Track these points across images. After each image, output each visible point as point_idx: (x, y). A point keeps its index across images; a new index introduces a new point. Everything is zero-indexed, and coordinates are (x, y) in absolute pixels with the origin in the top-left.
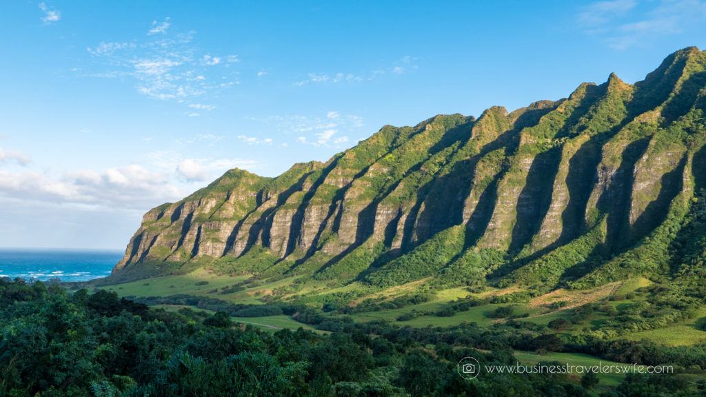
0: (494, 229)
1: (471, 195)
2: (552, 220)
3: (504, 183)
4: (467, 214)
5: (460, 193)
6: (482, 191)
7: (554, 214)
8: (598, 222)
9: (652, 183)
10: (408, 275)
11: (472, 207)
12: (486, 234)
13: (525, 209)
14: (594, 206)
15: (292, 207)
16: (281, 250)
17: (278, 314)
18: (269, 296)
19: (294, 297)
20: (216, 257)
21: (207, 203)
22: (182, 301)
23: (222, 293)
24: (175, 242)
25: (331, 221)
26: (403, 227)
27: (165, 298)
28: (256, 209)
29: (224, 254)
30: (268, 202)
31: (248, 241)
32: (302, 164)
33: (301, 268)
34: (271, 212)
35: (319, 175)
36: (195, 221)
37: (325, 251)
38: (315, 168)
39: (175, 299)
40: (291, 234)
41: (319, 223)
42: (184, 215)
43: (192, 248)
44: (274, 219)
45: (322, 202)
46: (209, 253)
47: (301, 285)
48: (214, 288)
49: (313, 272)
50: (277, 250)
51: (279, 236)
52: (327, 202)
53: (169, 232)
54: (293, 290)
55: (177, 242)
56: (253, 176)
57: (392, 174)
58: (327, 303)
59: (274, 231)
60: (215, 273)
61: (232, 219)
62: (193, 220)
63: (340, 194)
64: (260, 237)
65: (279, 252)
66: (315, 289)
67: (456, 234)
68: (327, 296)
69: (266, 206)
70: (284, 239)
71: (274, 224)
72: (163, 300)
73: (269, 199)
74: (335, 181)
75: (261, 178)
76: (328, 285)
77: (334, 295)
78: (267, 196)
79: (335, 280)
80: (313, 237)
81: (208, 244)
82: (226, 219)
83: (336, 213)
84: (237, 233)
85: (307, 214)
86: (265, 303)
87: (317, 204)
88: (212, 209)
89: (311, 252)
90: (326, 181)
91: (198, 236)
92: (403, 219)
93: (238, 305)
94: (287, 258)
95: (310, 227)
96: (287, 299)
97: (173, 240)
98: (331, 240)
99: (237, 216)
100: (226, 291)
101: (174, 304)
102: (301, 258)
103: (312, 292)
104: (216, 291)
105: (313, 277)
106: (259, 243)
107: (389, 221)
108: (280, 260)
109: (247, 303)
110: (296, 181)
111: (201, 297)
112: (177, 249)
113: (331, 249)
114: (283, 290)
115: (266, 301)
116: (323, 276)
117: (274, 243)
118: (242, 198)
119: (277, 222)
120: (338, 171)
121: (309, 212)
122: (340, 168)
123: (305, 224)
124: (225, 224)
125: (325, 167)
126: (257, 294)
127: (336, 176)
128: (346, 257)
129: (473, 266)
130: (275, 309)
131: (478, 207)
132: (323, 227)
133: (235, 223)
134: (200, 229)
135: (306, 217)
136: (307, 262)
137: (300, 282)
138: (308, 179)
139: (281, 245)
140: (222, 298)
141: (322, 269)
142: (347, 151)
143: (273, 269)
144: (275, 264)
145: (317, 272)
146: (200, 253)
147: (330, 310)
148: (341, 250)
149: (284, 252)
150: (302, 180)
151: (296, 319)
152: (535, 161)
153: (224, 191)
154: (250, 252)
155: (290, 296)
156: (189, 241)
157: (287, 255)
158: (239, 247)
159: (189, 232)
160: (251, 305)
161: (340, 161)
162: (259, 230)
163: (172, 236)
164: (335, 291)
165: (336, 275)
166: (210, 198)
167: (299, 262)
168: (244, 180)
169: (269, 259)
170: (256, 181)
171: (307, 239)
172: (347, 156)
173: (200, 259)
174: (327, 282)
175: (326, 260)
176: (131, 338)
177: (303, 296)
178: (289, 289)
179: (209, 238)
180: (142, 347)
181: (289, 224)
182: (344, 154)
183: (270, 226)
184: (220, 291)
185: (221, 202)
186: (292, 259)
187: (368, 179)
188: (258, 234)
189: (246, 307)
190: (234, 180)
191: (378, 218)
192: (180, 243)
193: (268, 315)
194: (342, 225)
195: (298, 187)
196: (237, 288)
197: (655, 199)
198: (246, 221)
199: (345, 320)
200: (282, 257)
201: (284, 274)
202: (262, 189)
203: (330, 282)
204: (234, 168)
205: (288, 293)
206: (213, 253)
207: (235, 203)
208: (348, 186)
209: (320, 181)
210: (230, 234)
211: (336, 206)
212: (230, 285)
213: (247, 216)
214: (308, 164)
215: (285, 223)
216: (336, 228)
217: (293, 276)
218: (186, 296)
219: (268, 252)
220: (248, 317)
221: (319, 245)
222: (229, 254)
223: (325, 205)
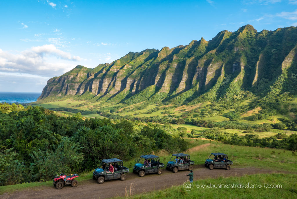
0: (164, 86)
1: (158, 75)
2: (182, 84)
3: (168, 72)
5: (154, 75)
6: (161, 74)
7: (183, 82)
8: (196, 85)
9: (213, 73)
10: (137, 101)
11: (158, 79)
12: (162, 88)
13: (174, 80)
14: (195, 80)
15: (99, 78)
16: (96, 92)
17: (95, 113)
18: (92, 108)
19: (100, 108)
20: (74, 95)
21: (70, 77)
22: (62, 110)
23: (76, 107)
24: (59, 90)
25: (112, 83)
26: (136, 85)
27: (57, 109)
28: (87, 79)
29: (76, 94)
30: (91, 77)
31: (84, 90)
32: (102, 64)
33: (103, 99)
34: (92, 80)
35: (108, 68)
36: (66, 83)
37: (110, 93)
38: (106, 66)
39: (60, 109)
40: (99, 87)
41: (108, 84)
42: (62, 81)
43: (65, 92)
44: (93, 82)
45: (109, 77)
46: (71, 93)
47: (102, 104)
48: (73, 105)
49: (106, 100)
50: (94, 93)
51: (95, 88)
52: (111, 77)
53: (57, 87)
54: (100, 106)
55: (60, 90)
56: (86, 68)
57: (132, 68)
58: (111, 110)
59: (93, 86)
60: (73, 100)
61: (79, 82)
62: (65, 82)
63: (115, 74)
64: (88, 88)
65: (95, 93)
66: (107, 105)
67: (153, 88)
68: (111, 108)
69: (90, 78)
70: (97, 89)
71: (93, 84)
72: (56, 109)
73: (91, 76)
74: (113, 70)
75: (89, 69)
76: (111, 104)
77: (113, 107)
78: (90, 75)
79: (114, 102)
80: (106, 89)
81: (71, 91)
82: (77, 82)
83: (114, 80)
84: (80, 87)
85: (104, 81)
86: (91, 110)
87: (108, 77)
88: (72, 79)
89: (106, 93)
90: (111, 70)
91: (67, 88)
92: (136, 83)
93: (82, 111)
94: (98, 95)
95: (105, 85)
96: (98, 109)
97: (58, 89)
98: (112, 89)
99: (80, 81)
100: (77, 106)
101: (60, 111)
102: (102, 95)
103: (106, 106)
104: (74, 106)
105: (107, 101)
106: (88, 90)
107: (131, 83)
108: (95, 96)
109: (85, 110)
110: (100, 69)
111: (69, 108)
112: (60, 92)
113: (112, 92)
114: (96, 106)
115: (91, 109)
116: (109, 101)
117: (93, 90)
118: (82, 75)
119: (94, 83)
120: (114, 67)
121: (105, 80)
122: (115, 66)
123: (103, 84)
124: (76, 84)
125: (110, 65)
126: (88, 107)
128: (117, 95)
129: (158, 98)
130: (94, 112)
131: (160, 79)
132: (109, 85)
133: (80, 83)
134: (68, 85)
135: (104, 82)
136: (104, 97)
137: (102, 103)
138: (104, 69)
139: (96, 91)
140: (76, 108)
141: (109, 99)
142: (117, 60)
143: (93, 99)
144: (94, 97)
145: (108, 100)
146: (68, 94)
147: (112, 112)
148: (115, 93)
149: (97, 93)
150: (102, 69)
151: (101, 115)
152: (178, 65)
153: (76, 73)
154: (85, 93)
155: (98, 108)
156: (64, 89)
157: (97, 94)
158: (81, 92)
159: (64, 87)
160: (86, 111)
161: (115, 63)
162: (88, 86)
163: (58, 88)
164: (114, 106)
165: (114, 101)
166: (71, 75)
167: (102, 97)
168: (82, 69)
169: (91, 96)
170: (87, 69)
171: (104, 89)
172: (118, 62)
173: (68, 95)
174: (111, 103)
175: (111, 96)
176: (55, 122)
177: (103, 107)
178: (98, 105)
179: (71, 89)
180: (60, 125)
181: (98, 84)
182: (116, 61)
183: (92, 85)
184: (75, 106)
185: (75, 76)
186: (99, 95)
187: (124, 70)
188: (88, 87)
189: (84, 111)
190: (79, 69)
191: (128, 82)
192: (61, 90)
193: (92, 114)
194: (116, 84)
195: (101, 72)
196: (81, 105)
197: (213, 77)
198: (84, 83)
199: (117, 115)
200: (96, 95)
201: (97, 100)
202: (89, 72)
203: (112, 103)
204: (79, 65)
205: (98, 107)
206: (72, 94)
207: (80, 77)
208: (118, 72)
209: (108, 70)
210: (78, 87)
211: (114, 78)
212: (79, 104)
213: (84, 81)
214: (104, 64)
215: (97, 84)
216: (114, 85)
217: (100, 101)
218: (64, 108)
219: (91, 93)
220: (85, 114)
221: (108, 91)
222: (78, 94)
223: (110, 78)
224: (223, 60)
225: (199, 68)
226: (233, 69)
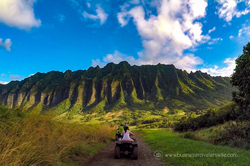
1: (71, 90)
2: (93, 97)
3: (79, 87)
4: (70, 96)
5: (66, 90)
6: (73, 89)
7: (93, 95)
8: (104, 97)
9: (115, 88)
13: (84, 94)
14: (102, 94)
15: (14, 93)
25: (26, 98)
26: (49, 99)
34: (7, 94)
37: (26, 106)
40: (13, 101)
41: (23, 98)
57: (42, 84)
59: (8, 100)
64: (4, 102)
67: (68, 100)
69: (4, 93)
78: (4, 90)
80: (21, 102)
83: (28, 95)
87: (22, 92)
89: (21, 107)
90: (24, 86)
92: (49, 97)
95: (20, 99)
98: (27, 103)
107: (45, 97)
117: (8, 104)
119: (9, 97)
122: (28, 82)
123: (18, 98)
127: (26, 84)
131: (72, 94)
132: (24, 99)
135: (19, 96)
139: (10, 105)
148: (30, 106)
152: (85, 83)
161: (27, 80)
171: (19, 103)
172: (29, 79)
187: (36, 86)
191: (42, 97)
194: (30, 98)
208: (30, 88)
211: (28, 93)
216: (28, 99)
221: (24, 105)
223: (24, 93)
224: (119, 80)
225: (104, 85)
226: (127, 87)
